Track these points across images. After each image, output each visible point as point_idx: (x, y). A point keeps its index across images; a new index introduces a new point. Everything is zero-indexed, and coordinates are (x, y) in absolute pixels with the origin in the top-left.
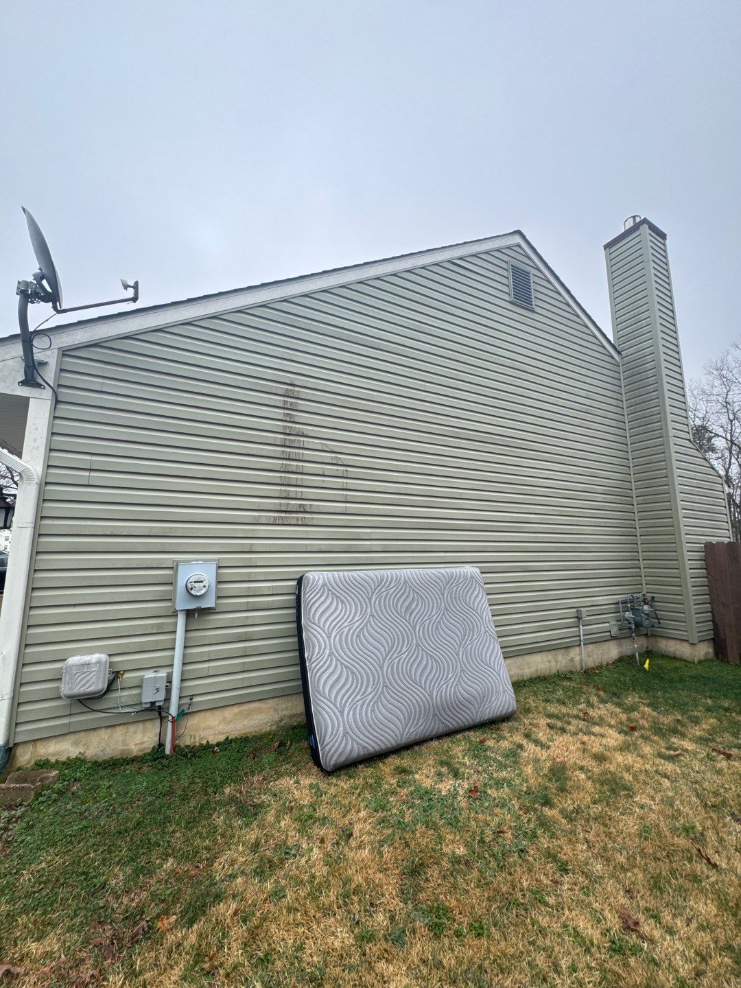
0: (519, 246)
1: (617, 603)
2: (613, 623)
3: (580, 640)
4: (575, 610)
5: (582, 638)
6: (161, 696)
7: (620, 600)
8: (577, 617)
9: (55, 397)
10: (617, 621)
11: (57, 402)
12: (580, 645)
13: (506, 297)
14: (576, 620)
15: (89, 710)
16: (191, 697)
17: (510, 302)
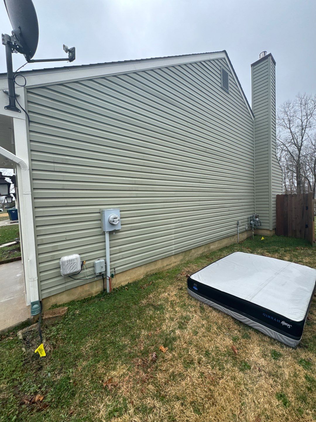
0: (225, 59)
1: (248, 218)
2: (246, 225)
3: (238, 232)
4: (237, 221)
5: (238, 231)
6: (104, 270)
7: (249, 217)
8: (237, 224)
9: (28, 118)
10: (248, 224)
11: (29, 121)
12: (237, 234)
13: (220, 85)
14: (237, 225)
15: (73, 279)
16: (114, 268)
17: (221, 88)
